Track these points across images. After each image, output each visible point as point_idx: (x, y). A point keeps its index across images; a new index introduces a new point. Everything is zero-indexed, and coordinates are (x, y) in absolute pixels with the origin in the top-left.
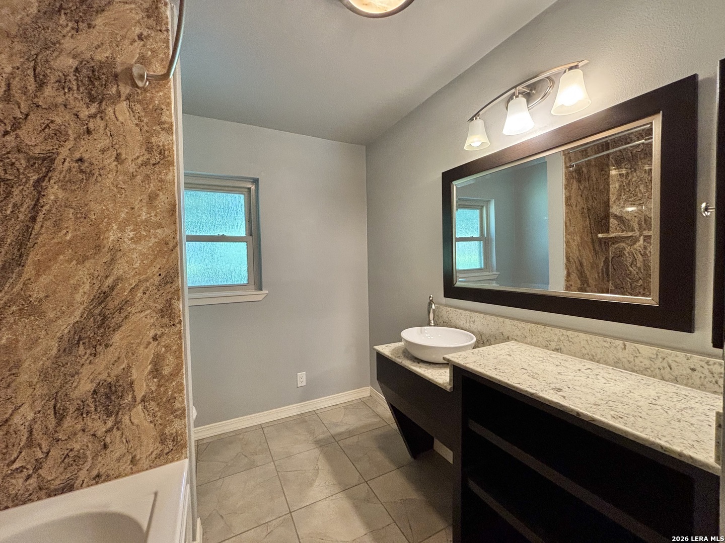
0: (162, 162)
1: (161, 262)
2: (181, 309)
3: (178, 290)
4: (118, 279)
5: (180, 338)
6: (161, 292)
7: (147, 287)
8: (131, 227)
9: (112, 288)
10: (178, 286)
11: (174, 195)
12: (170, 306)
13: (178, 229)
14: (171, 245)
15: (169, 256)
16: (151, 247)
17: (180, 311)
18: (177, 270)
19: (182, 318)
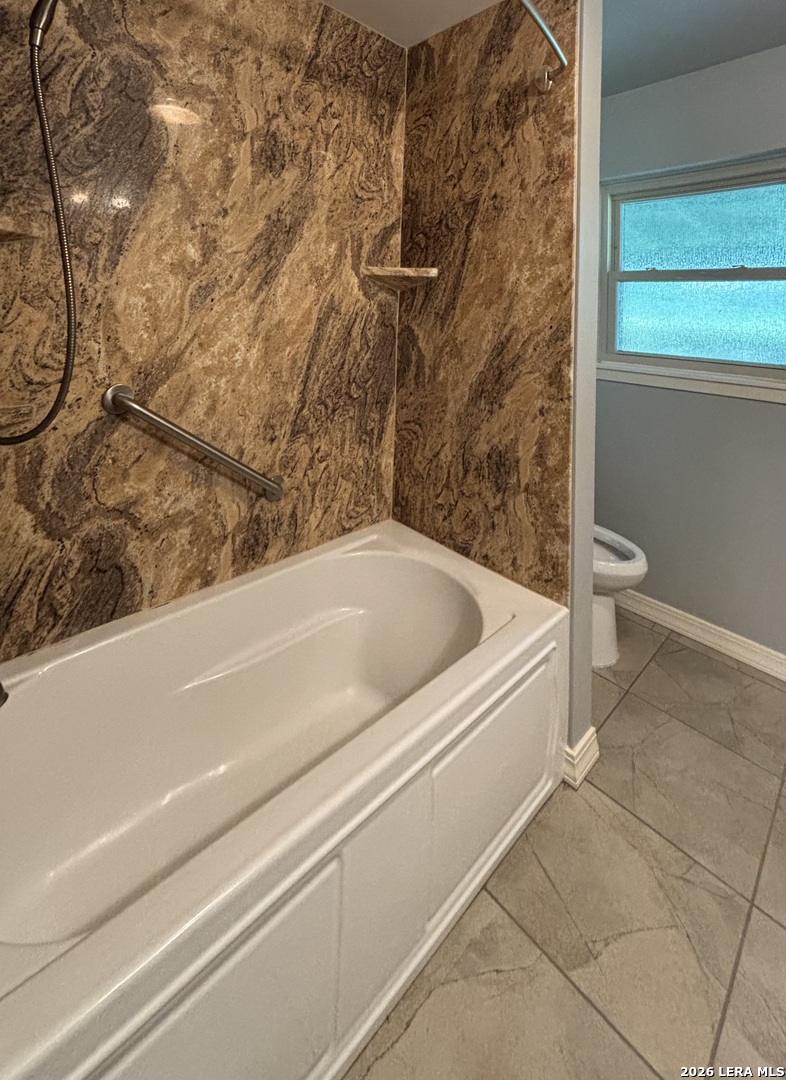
0: (561, 176)
1: (553, 309)
2: (572, 379)
3: (569, 351)
4: (514, 329)
5: (568, 421)
6: (551, 350)
7: (538, 342)
8: (528, 266)
9: (508, 339)
10: (569, 345)
11: (571, 218)
12: (559, 371)
13: (574, 264)
14: (565, 287)
15: (562, 302)
16: (544, 290)
17: (570, 381)
18: (569, 322)
19: (572, 393)
